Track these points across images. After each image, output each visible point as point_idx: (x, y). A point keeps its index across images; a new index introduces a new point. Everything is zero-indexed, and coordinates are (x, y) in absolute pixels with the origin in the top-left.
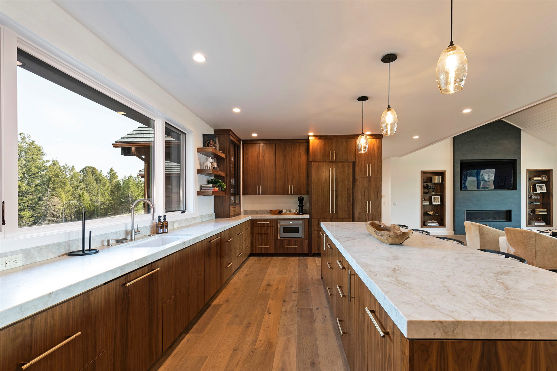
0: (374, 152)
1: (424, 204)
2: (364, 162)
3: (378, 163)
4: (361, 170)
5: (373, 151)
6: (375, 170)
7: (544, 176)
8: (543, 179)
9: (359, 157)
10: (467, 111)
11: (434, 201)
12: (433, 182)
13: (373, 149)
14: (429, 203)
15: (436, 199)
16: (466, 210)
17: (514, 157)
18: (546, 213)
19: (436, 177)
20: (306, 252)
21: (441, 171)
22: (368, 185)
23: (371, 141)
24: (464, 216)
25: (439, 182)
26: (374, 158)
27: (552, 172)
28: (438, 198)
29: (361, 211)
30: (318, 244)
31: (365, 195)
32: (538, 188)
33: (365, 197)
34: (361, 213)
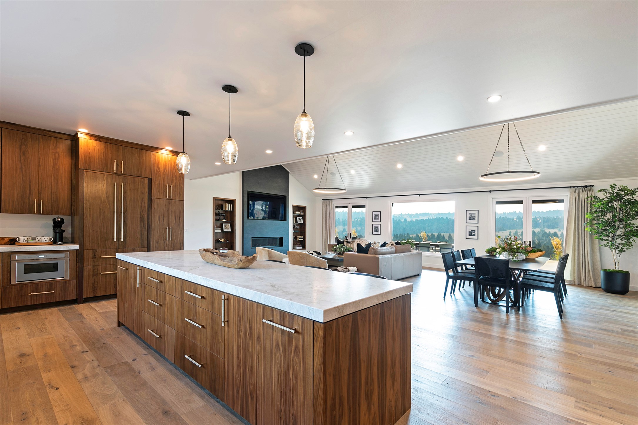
0: (175, 172)
1: (216, 231)
2: (162, 181)
3: (180, 184)
4: (159, 191)
5: (174, 170)
6: (177, 192)
7: (302, 211)
8: (302, 213)
9: (156, 174)
10: (269, 152)
11: (225, 228)
12: (224, 209)
13: (174, 168)
14: (221, 231)
15: (227, 226)
16: (252, 238)
17: (285, 194)
18: (303, 239)
19: (227, 204)
21: (231, 200)
22: (168, 209)
23: (172, 158)
24: (250, 242)
25: (230, 210)
26: (175, 178)
27: (306, 209)
28: (229, 225)
29: (159, 238)
30: (94, 284)
31: (163, 220)
32: (298, 220)
33: (164, 222)
34: (159, 241)
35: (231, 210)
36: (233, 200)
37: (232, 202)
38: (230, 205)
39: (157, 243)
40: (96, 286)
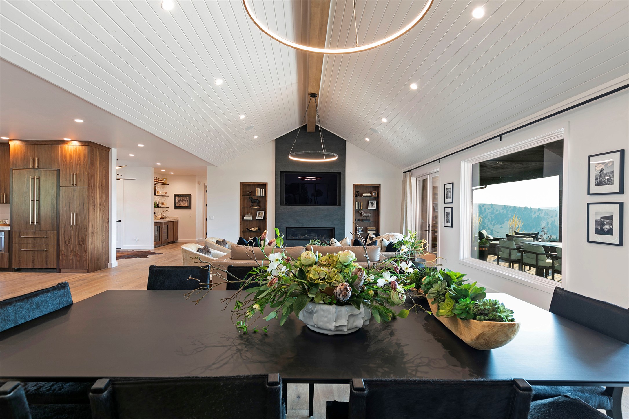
0: (80, 160)
1: (245, 219)
2: (69, 171)
3: (84, 171)
4: (66, 179)
5: (79, 159)
6: (81, 179)
7: (374, 192)
8: (374, 195)
9: (63, 165)
12: (256, 195)
13: (78, 157)
14: (253, 218)
15: (260, 214)
16: (287, 227)
17: (337, 170)
18: (375, 232)
19: (258, 189)
20: (6, 266)
21: (262, 184)
22: (74, 196)
23: (77, 148)
24: (285, 233)
25: (261, 195)
26: (79, 166)
27: (380, 188)
28: (263, 213)
29: (66, 223)
30: (19, 258)
31: (70, 206)
32: (370, 204)
33: (70, 208)
34: (66, 225)
35: (263, 195)
36: (264, 184)
37: (264, 186)
38: (261, 189)
39: (65, 227)
40: (20, 259)
